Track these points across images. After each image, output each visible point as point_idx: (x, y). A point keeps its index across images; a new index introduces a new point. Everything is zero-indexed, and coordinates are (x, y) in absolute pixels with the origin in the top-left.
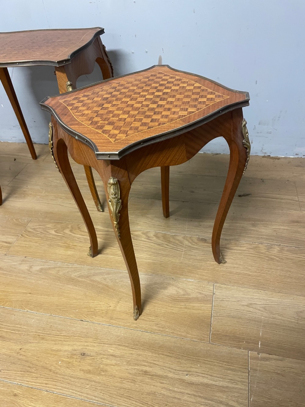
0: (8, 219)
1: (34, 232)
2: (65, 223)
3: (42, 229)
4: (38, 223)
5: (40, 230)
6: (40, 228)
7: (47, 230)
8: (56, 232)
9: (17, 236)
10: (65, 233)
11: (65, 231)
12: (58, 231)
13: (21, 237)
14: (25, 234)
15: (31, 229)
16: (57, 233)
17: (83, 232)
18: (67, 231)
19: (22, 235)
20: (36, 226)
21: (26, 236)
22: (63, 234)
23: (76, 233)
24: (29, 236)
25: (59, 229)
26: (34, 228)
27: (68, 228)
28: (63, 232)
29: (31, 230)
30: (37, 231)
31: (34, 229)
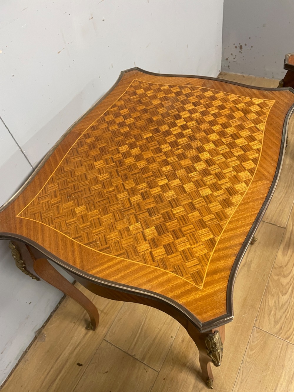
0: (248, 362)
1: (281, 322)
2: (268, 283)
3: (277, 311)
4: (264, 317)
5: (279, 314)
6: (275, 314)
7: (280, 305)
8: (286, 294)
9: (287, 345)
10: (288, 283)
11: (284, 284)
12: (284, 291)
13: (290, 339)
14: (285, 334)
15: (274, 326)
16: (287, 292)
17: (288, 263)
18: (284, 281)
19: (287, 338)
20: (269, 320)
21: (289, 333)
22: (291, 285)
23: (290, 271)
24: (290, 329)
25: (280, 290)
26: (275, 321)
27: (279, 279)
28: (286, 285)
29: (278, 326)
30: (281, 318)
31: (276, 323)
